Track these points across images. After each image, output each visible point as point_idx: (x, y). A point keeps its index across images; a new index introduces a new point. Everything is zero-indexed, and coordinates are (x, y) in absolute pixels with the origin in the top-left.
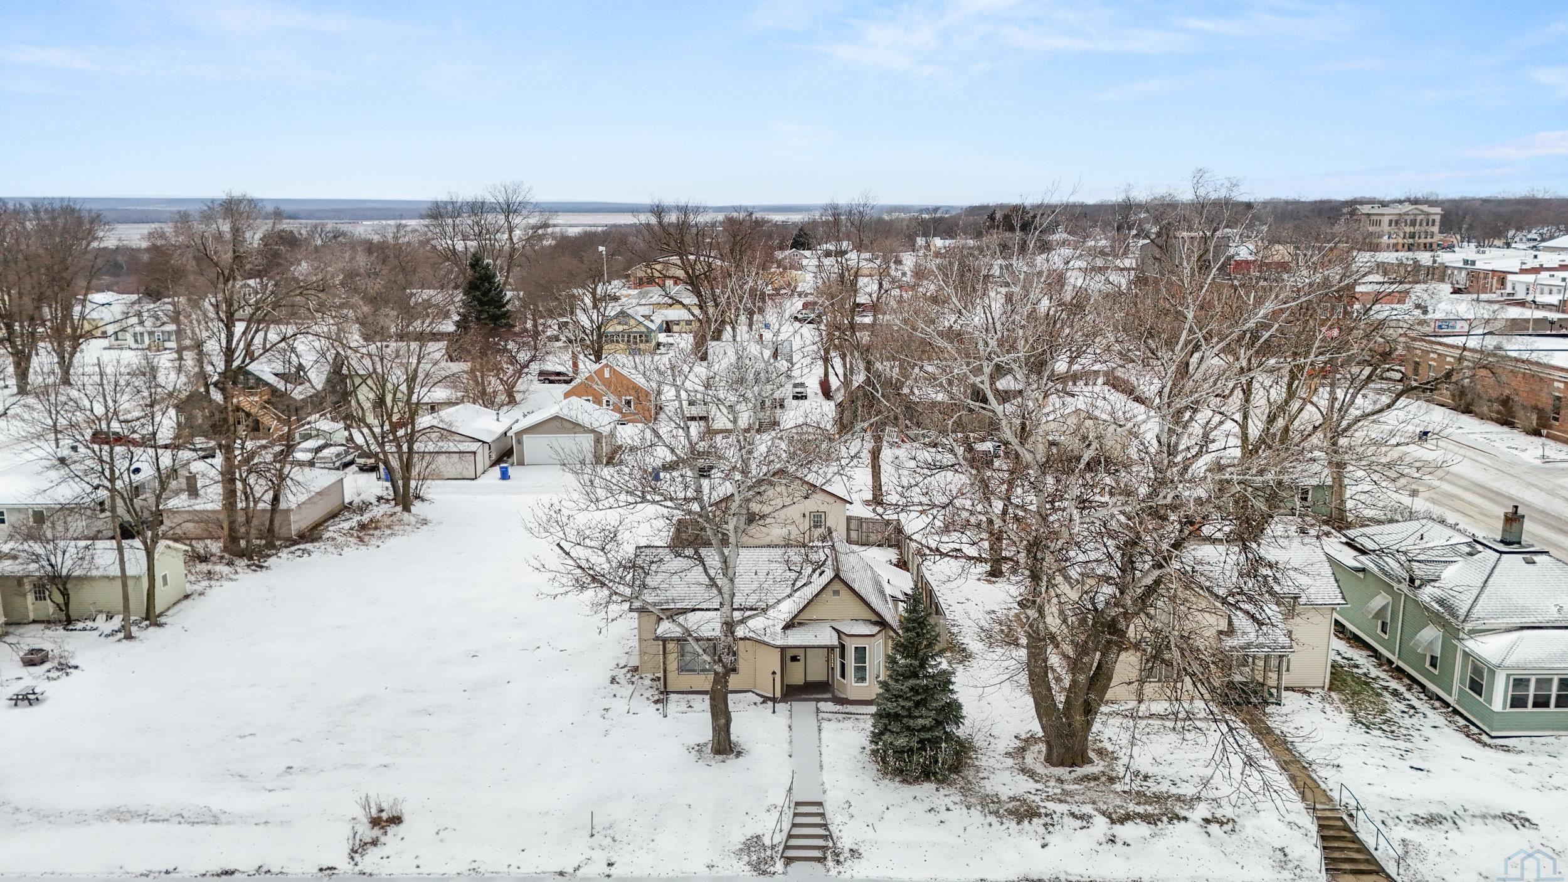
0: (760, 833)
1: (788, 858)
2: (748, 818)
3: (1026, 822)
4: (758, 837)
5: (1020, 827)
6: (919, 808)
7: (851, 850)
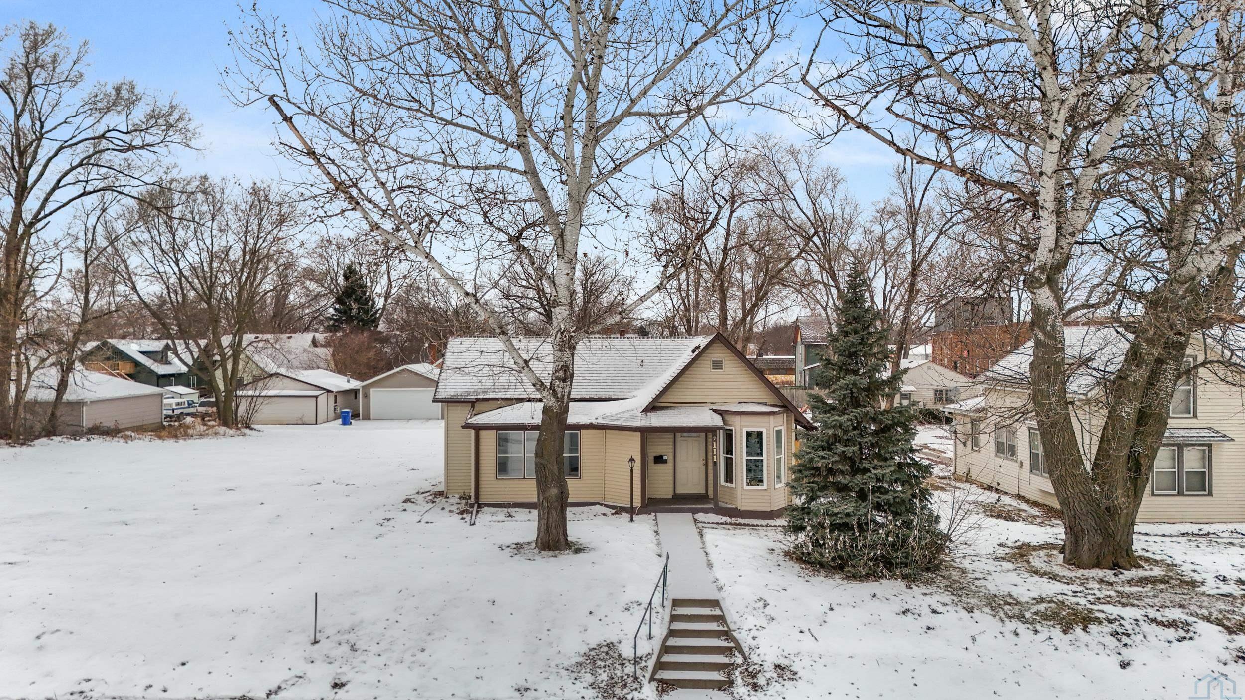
0: (614, 639)
1: (662, 681)
2: (593, 620)
3: (1078, 630)
4: (610, 645)
5: (1069, 636)
6: (887, 611)
7: (778, 666)
